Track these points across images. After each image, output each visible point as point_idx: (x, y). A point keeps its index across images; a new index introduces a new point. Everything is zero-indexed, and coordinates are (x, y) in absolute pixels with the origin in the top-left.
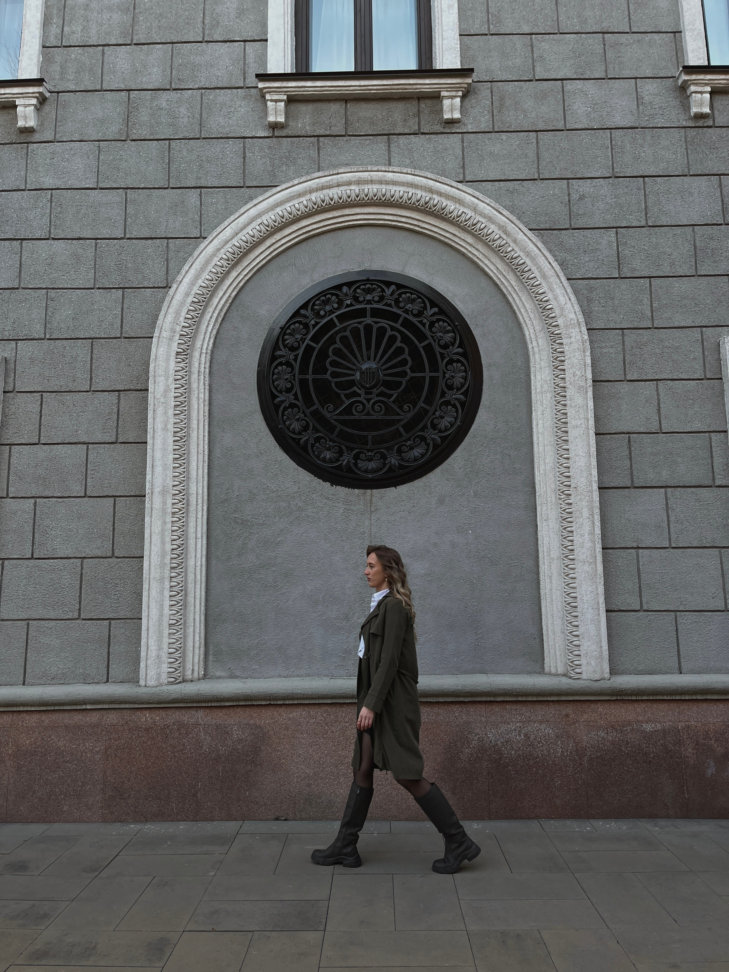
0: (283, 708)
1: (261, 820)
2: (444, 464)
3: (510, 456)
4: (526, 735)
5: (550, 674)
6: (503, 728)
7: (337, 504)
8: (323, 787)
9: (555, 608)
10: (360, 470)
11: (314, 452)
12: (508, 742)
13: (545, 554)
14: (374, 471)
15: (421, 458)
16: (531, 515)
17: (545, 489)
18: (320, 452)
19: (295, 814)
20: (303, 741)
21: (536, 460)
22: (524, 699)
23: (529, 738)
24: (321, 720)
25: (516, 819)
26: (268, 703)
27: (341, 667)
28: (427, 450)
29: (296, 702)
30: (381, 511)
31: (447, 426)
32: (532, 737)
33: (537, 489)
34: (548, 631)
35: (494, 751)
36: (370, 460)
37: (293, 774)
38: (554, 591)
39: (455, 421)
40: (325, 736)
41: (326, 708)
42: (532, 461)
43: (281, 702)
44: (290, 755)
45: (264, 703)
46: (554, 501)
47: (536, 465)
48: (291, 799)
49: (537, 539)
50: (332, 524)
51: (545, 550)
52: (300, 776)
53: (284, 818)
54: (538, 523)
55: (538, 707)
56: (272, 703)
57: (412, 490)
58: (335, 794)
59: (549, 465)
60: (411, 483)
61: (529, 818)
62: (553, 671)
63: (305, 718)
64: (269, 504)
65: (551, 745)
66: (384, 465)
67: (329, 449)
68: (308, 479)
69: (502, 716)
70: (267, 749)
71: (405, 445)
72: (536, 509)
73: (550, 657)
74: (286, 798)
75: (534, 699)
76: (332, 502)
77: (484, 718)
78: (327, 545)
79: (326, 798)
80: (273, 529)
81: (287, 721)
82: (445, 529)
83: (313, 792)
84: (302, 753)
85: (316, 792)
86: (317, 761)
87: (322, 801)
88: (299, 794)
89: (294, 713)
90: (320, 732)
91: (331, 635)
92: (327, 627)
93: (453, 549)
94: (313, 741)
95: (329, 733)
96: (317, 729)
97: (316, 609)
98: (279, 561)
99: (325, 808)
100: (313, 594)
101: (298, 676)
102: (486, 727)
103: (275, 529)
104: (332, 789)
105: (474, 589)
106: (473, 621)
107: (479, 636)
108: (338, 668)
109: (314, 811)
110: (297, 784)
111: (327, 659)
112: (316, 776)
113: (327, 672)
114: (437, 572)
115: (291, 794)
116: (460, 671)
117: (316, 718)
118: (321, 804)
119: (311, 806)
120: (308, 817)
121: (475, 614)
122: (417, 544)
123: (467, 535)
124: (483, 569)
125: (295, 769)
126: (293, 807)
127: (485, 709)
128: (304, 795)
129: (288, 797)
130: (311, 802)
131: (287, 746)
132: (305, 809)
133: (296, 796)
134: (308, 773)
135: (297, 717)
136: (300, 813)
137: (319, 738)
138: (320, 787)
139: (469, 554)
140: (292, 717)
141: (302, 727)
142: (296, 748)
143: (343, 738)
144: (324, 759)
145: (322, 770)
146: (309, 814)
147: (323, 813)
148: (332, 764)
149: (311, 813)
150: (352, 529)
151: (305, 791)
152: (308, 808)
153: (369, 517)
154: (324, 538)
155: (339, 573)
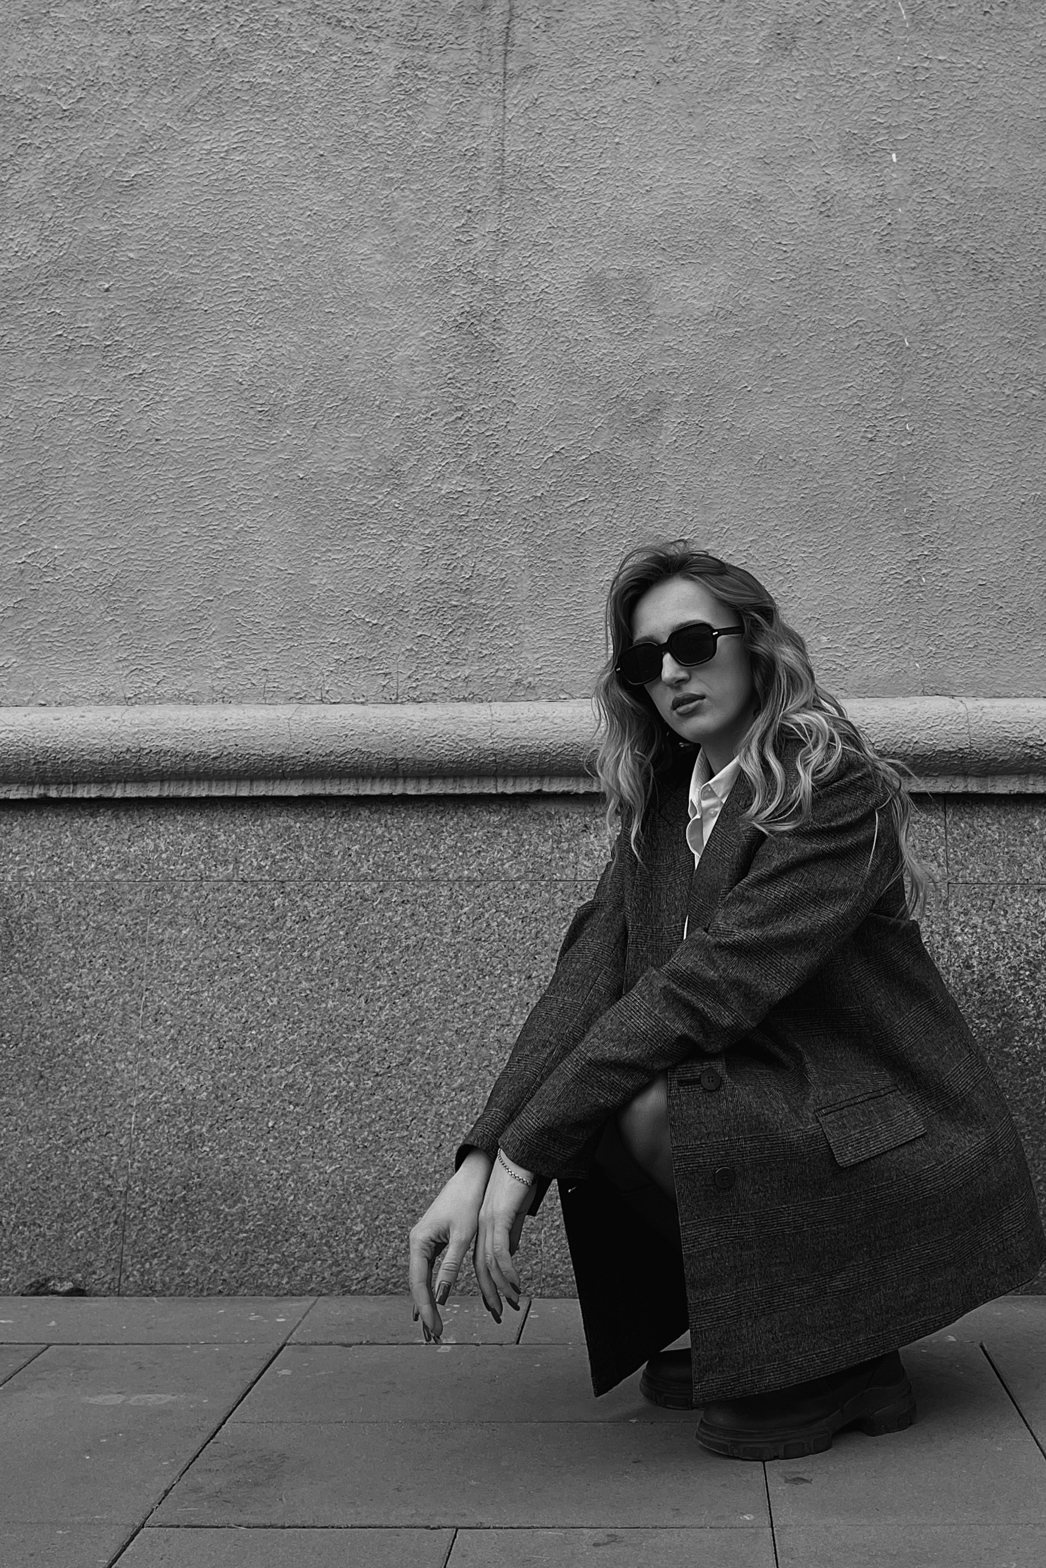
0: (103, 820)
6: (1019, 908)
8: (252, 1151)
12: (1037, 967)
19: (121, 1266)
20: (176, 955)
24: (260, 868)
27: (362, 664)
29: (153, 791)
35: (981, 1002)
37: (124, 1096)
40: (271, 935)
41: (284, 820)
43: (93, 792)
44: (118, 1014)
48: (109, 1201)
50: (351, 119)
52: (155, 1103)
53: (70, 1285)
58: (302, 1180)
63: (191, 862)
69: (1013, 860)
74: (86, 1197)
77: (939, 865)
78: (327, 198)
79: (258, 1197)
80: (113, 131)
81: (115, 873)
82: (797, 145)
83: (205, 1170)
84: (170, 1007)
85: (217, 1173)
86: (232, 1039)
87: (243, 1213)
88: (144, 1182)
89: (149, 841)
90: (254, 918)
91: (327, 542)
92: (313, 508)
93: (826, 219)
94: (220, 956)
95: (288, 924)
96: (241, 905)
97: (271, 438)
98: (131, 255)
99: (251, 1244)
100: (262, 382)
101: (180, 698)
102: (946, 903)
103: (120, 132)
104: (289, 1158)
105: (906, 369)
106: (898, 492)
107: (921, 549)
108: (347, 668)
109: (203, 1254)
110: (137, 1139)
111: (303, 633)
112: (223, 1102)
113: (299, 683)
114: (762, 306)
115: (108, 1182)
116: (842, 686)
117: (237, 861)
118: (236, 1224)
119: (193, 1232)
120: (178, 1280)
121: (906, 465)
122: (685, 201)
123: (881, 171)
124: (943, 297)
125: (135, 1073)
126: (113, 1235)
127: (942, 830)
128: (168, 1186)
129: (95, 1195)
130: (193, 1214)
131: (107, 976)
132: (164, 1245)
133: (129, 1188)
134: (192, 1088)
135: (159, 856)
136: (143, 1265)
137: (246, 942)
138: (236, 1150)
139: (887, 238)
140: (136, 856)
141: (175, 897)
142: (143, 985)
143: (349, 946)
144: (260, 1033)
145: (250, 1077)
146: (180, 1268)
147: (243, 1264)
148: (293, 1051)
149: (191, 1263)
150: (430, 140)
151: (169, 1169)
152: (178, 1240)
153: (499, 95)
154: (316, 171)
155: (371, 304)
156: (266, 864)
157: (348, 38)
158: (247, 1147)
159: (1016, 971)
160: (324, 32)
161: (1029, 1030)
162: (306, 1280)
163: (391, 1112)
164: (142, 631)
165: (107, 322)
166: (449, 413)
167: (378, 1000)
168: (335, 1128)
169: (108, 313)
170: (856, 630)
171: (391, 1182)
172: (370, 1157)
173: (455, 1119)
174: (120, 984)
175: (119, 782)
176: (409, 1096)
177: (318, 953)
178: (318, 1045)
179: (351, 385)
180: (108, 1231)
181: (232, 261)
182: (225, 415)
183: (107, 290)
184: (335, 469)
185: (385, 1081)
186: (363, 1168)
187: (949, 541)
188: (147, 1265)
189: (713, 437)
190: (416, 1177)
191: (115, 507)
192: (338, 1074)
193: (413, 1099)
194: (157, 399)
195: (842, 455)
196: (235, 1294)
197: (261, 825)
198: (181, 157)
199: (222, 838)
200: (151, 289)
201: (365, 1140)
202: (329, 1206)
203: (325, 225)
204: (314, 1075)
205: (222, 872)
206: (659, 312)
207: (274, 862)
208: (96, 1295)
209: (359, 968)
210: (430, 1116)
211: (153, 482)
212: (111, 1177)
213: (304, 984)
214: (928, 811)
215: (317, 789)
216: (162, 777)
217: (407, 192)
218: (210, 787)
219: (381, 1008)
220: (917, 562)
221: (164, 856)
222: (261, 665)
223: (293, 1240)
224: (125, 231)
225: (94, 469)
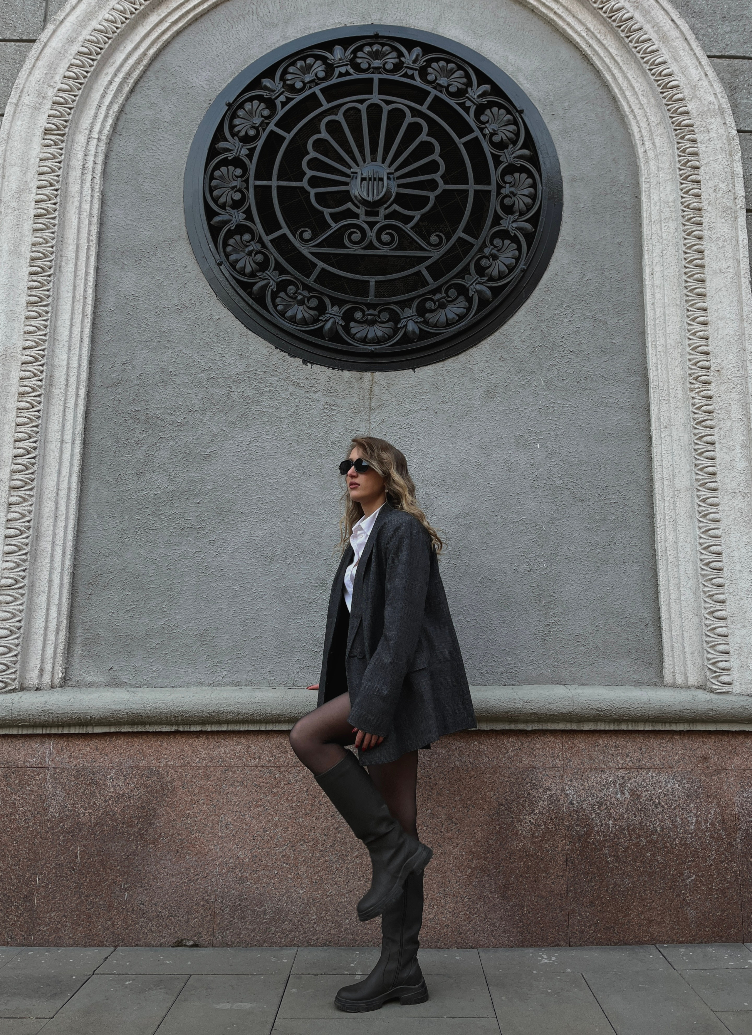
0: (202, 740)
1: (149, 945)
2: (497, 333)
3: (606, 324)
4: (633, 792)
5: (674, 686)
6: (593, 779)
7: (312, 395)
8: (268, 884)
9: (682, 573)
10: (353, 338)
11: (275, 306)
12: (601, 804)
13: (666, 483)
14: (378, 341)
15: (457, 321)
16: (640, 420)
17: (664, 376)
18: (287, 308)
19: (213, 935)
20: (235, 799)
21: (650, 330)
22: (630, 728)
23: (639, 797)
24: (270, 761)
25: (616, 944)
26: (174, 728)
27: (311, 669)
28: (469, 309)
29: (224, 728)
30: (387, 409)
31: (504, 272)
32: (645, 796)
33: (651, 377)
34: (669, 613)
35: (578, 819)
36: (372, 323)
37: (213, 860)
38: (680, 544)
39: (517, 263)
40: (275, 790)
42: (643, 333)
43: (198, 728)
44: (210, 824)
45: (165, 729)
46: (680, 396)
47: (650, 339)
48: (208, 906)
49: (651, 459)
50: (304, 428)
51: (666, 476)
52: (226, 863)
53: (191, 943)
54: (654, 433)
55: (654, 742)
56: (181, 729)
57: (442, 376)
58: (289, 897)
59: (672, 337)
60: (441, 364)
61: (640, 943)
62: (680, 680)
63: (240, 758)
64: (194, 390)
65: (677, 810)
66: (396, 330)
67: (301, 303)
68: (265, 352)
69: (591, 758)
70: (168, 813)
71: (432, 300)
72: (649, 410)
73: (673, 656)
74: (198, 904)
75: (648, 727)
76: (305, 390)
77: (560, 760)
78: (294, 463)
79: (271, 904)
80: (200, 432)
81: (207, 763)
82: (496, 440)
83: (248, 892)
84: (232, 821)
85: (253, 894)
86: (259, 835)
87: (265, 911)
88: (222, 897)
89: (222, 749)
90: (267, 783)
91: (295, 615)
92: (289, 600)
93: (509, 473)
94: (253, 799)
95: (282, 785)
96: (262, 777)
97: (271, 569)
98: (209, 487)
99: (268, 924)
100: (267, 544)
101: (232, 684)
102: (562, 776)
103: (203, 433)
104: (284, 887)
105: (544, 540)
106: (541, 594)
107: (550, 619)
108: (304, 671)
109: (248, 929)
110: (219, 879)
112: (255, 863)
113: (285, 679)
114: (481, 511)
115: (207, 898)
116: (517, 679)
117: (259, 758)
118: (262, 916)
119: (244, 919)
120: (238, 940)
121: (545, 582)
122: (448, 465)
123: (533, 452)
124: (560, 508)
125: (218, 850)
126: (210, 921)
127: (561, 745)
128: (232, 899)
129: (202, 903)
130: (243, 912)
131: (205, 808)
132: (231, 925)
133: (216, 900)
134: (242, 857)
135: (226, 756)
136: (223, 933)
137: (264, 793)
138: (261, 884)
139: (535, 482)
140: (216, 756)
141: (233, 773)
142: (221, 812)
143: (308, 795)
144: (271, 833)
145: (267, 852)
146: (238, 935)
147: (265, 933)
148: (285, 841)
149: (243, 932)
150: (338, 437)
151: (233, 892)
152: (237, 923)
153: (367, 418)
154: (289, 451)
155: (313, 510)
156: (272, 759)
157: (302, 392)
158: (266, 883)
159: (592, 806)
160: (291, 389)
161: (598, 831)
162: (292, 940)
163: (327, 867)
165: (199, 517)
167: (321, 818)
168: (304, 874)
169: (199, 513)
170: (523, 655)
171: (327, 897)
172: (319, 887)
173: (355, 870)
174: (210, 811)
175: (209, 724)
176: (335, 860)
177: (295, 798)
178: (296, 838)
179: (305, 545)
180: (207, 919)
181: (253, 490)
182: (250, 559)
183: (199, 503)
184: (298, 583)
185: (325, 853)
186: (316, 891)
187: (563, 616)
188: (225, 934)
189: (461, 569)
190: (338, 895)
191: (204, 599)
192: (305, 851)
194: (221, 551)
195: (516, 578)
196: (262, 946)
197: (270, 742)
198: (230, 444)
199: (253, 747)
200: (218, 503)
201: (316, 879)
202: (301, 908)
203: (293, 475)
204: (294, 851)
205: (253, 763)
206: (437, 514)
207: (275, 758)
208: (203, 947)
209: (313, 805)
210: (344, 869)
211: (220, 588)
212: (208, 895)
213: (289, 812)
214: (555, 737)
216: (228, 722)
217: (328, 460)
218: (248, 726)
219: (322, 822)
220: (549, 625)
221: (228, 755)
222: (267, 669)
223: (286, 923)
224: (206, 477)
225: (194, 583)
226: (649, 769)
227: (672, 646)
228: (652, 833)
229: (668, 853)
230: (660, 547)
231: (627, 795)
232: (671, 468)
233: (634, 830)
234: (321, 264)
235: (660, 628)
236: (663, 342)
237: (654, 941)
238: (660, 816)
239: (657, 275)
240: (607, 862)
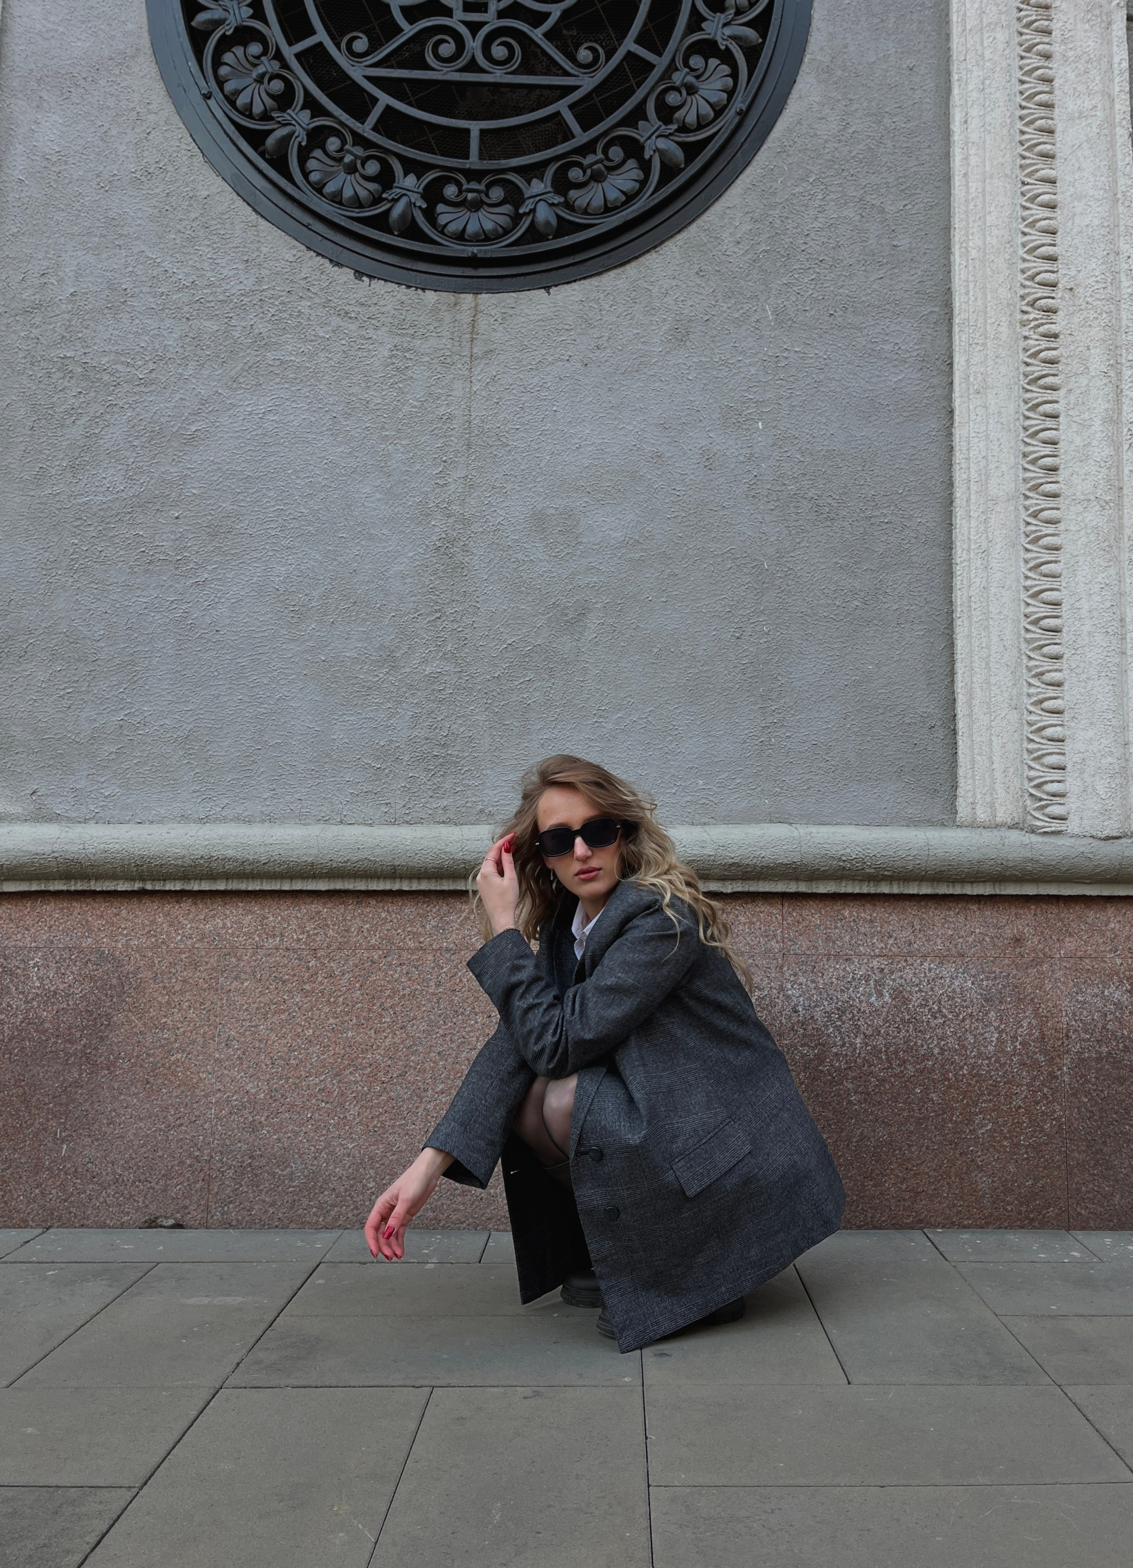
0: (186, 904)
1: (104, 1226)
2: (693, 228)
3: (882, 211)
4: (898, 994)
5: (973, 825)
6: (833, 971)
7: (371, 333)
8: (296, 1134)
9: (995, 639)
10: (442, 232)
11: (306, 174)
12: (844, 1012)
13: (974, 488)
14: (486, 238)
15: (624, 204)
16: (935, 381)
17: (980, 302)
18: (327, 177)
19: (207, 1210)
20: (240, 1000)
21: (958, 222)
22: (895, 890)
23: (906, 1001)
24: (299, 940)
25: (859, 1228)
28: (643, 183)
29: (221, 886)
30: (502, 357)
31: (707, 115)
32: (916, 999)
33: (957, 305)
34: (970, 706)
35: (804, 1036)
36: (476, 206)
37: (206, 1096)
38: (993, 590)
39: (729, 99)
40: (307, 987)
41: (316, 906)
42: (947, 229)
43: (178, 886)
44: (201, 1040)
46: (1004, 337)
47: (957, 236)
48: (198, 1166)
49: (951, 449)
50: (356, 389)
51: (974, 475)
52: (228, 1101)
53: (171, 1222)
54: (957, 403)
55: (935, 915)
56: (149, 887)
57: (597, 301)
58: (331, 1153)
60: (594, 281)
61: (898, 1226)
62: (982, 815)
63: (249, 935)
64: (168, 323)
65: (967, 1022)
66: (517, 219)
67: (351, 169)
68: (289, 257)
69: (828, 939)
70: (130, 1022)
71: (579, 165)
72: (951, 365)
73: (974, 776)
74: (182, 1163)
75: (926, 890)
76: (358, 324)
77: (778, 942)
78: (339, 450)
79: (302, 1164)
80: (178, 396)
81: (195, 943)
82: (688, 415)
83: (264, 1146)
84: (237, 1035)
85: (273, 1148)
86: (281, 1058)
87: (291, 1175)
88: (221, 1153)
89: (219, 921)
90: (295, 975)
91: (343, 708)
92: (332, 683)
93: (709, 472)
94: (271, 1001)
95: (320, 979)
96: (286, 966)
97: (301, 631)
98: (194, 491)
99: (297, 1195)
100: (293, 589)
101: (238, 819)
102: (781, 967)
103: (183, 397)
104: (323, 1138)
105: (765, 585)
106: (756, 677)
107: (772, 718)
108: (359, 799)
109: (264, 1201)
110: (216, 1125)
111: (327, 774)
112: (275, 1100)
113: (325, 809)
114: (660, 537)
115: (197, 1153)
116: (713, 815)
117: (282, 935)
118: (287, 1182)
119: (257, 1187)
120: (247, 1218)
121: (763, 656)
122: (605, 456)
123: (750, 435)
124: (793, 532)
125: (213, 1080)
126: (201, 1189)
127: (780, 918)
128: (239, 1156)
129: (188, 1162)
130: (256, 1175)
131: (191, 1014)
132: (237, 1195)
133: (212, 1157)
134: (253, 1091)
135: (227, 932)
136: (223, 1208)
137: (290, 992)
138: (286, 1133)
139: (753, 487)
140: (210, 931)
141: (238, 960)
142: (218, 1020)
143: (362, 995)
144: (301, 1054)
145: (295, 1084)
146: (249, 1211)
147: (292, 1208)
148: (324, 1066)
149: (256, 1207)
150: (415, 407)
151: (239, 1145)
152: (247, 1192)
153: (467, 373)
154: (331, 429)
155: (372, 531)
156: (303, 937)
157: (353, 327)
158: (293, 1131)
159: (828, 1014)
160: (335, 321)
161: (836, 1054)
162: (336, 1219)
163: (393, 1108)
164: (209, 770)
165: (178, 542)
166: (430, 614)
167: (384, 1031)
168: (354, 1119)
169: (179, 535)
170: (723, 776)
171: (393, 1155)
172: (379, 1138)
173: (438, 1113)
174: (201, 1019)
175: (196, 879)
176: (405, 1097)
177: (341, 999)
178: (341, 1062)
179: (359, 592)
180: (198, 1186)
181: (269, 497)
182: (266, 613)
183: (177, 518)
184: (348, 655)
185: (388, 1087)
186: (374, 1145)
187: (792, 712)
188: (226, 1208)
189: (623, 634)
190: (410, 1152)
191: (188, 680)
192: (356, 1082)
193: (408, 1099)
194: (216, 600)
195: (716, 649)
196: (287, 1228)
197: (299, 910)
198: (230, 417)
199: (271, 919)
200: (210, 518)
201: (375, 1126)
202: (350, 1171)
203: (338, 471)
204: (339, 1082)
205: (272, 943)
206: (584, 540)
207: (309, 936)
208: (191, 1228)
209: (370, 1010)
210: (420, 1110)
211: (215, 662)
212: (199, 1150)
213: (331, 1021)
214: (771, 905)
215: (339, 885)
216: (227, 876)
217: (399, 446)
218: (262, 884)
219: (386, 1037)
220: (769, 727)
221: (230, 931)
222: (297, 796)
223: (326, 1193)
224: (189, 473)
225: (171, 652)
226: (925, 957)
227: (973, 761)
228: (925, 1057)
229: (949, 1087)
230: (959, 597)
231: (887, 998)
232: (983, 463)
233: (896, 1052)
234: (385, 99)
235: (954, 732)
236: (980, 243)
237: (921, 1224)
238: (939, 1031)
239: (974, 124)
240: (850, 1102)
